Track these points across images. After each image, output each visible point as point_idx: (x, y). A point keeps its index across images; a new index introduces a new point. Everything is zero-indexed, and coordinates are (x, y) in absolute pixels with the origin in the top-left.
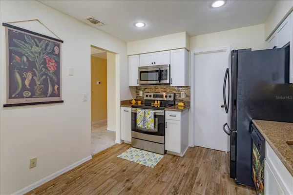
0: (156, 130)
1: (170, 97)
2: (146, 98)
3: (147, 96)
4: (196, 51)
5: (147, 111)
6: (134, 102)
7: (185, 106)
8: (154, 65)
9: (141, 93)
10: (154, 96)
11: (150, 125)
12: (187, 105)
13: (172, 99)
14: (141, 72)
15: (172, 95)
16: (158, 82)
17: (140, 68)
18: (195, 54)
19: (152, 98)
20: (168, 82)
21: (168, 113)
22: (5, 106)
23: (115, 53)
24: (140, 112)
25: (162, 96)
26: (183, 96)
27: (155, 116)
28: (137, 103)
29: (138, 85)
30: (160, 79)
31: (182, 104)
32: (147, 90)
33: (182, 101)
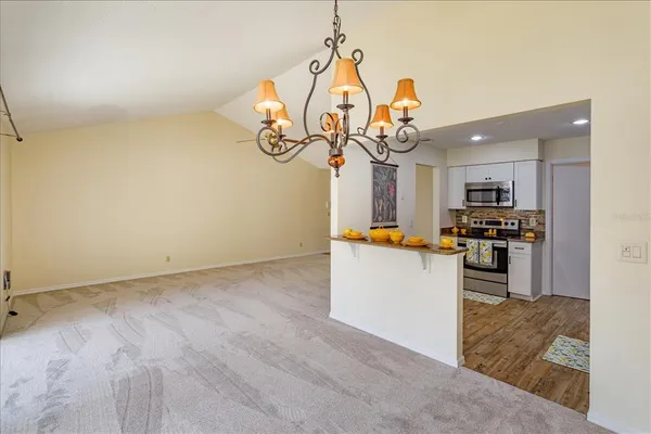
0: (495, 266)
1: (513, 224)
2: (473, 225)
3: (475, 222)
4: (554, 162)
5: (482, 241)
6: (455, 230)
7: (536, 237)
8: (488, 181)
9: (465, 219)
10: (487, 223)
11: (487, 259)
12: (539, 236)
13: (516, 227)
14: (469, 191)
15: (516, 222)
16: (495, 204)
17: (467, 185)
18: (552, 165)
19: (484, 226)
20: (510, 204)
21: (513, 245)
22: (372, 228)
23: (432, 167)
24: (472, 243)
25: (499, 223)
26: (533, 224)
27: (494, 248)
28: (460, 232)
29: (464, 208)
30: (498, 200)
31: (532, 235)
32: (474, 214)
33: (531, 230)
